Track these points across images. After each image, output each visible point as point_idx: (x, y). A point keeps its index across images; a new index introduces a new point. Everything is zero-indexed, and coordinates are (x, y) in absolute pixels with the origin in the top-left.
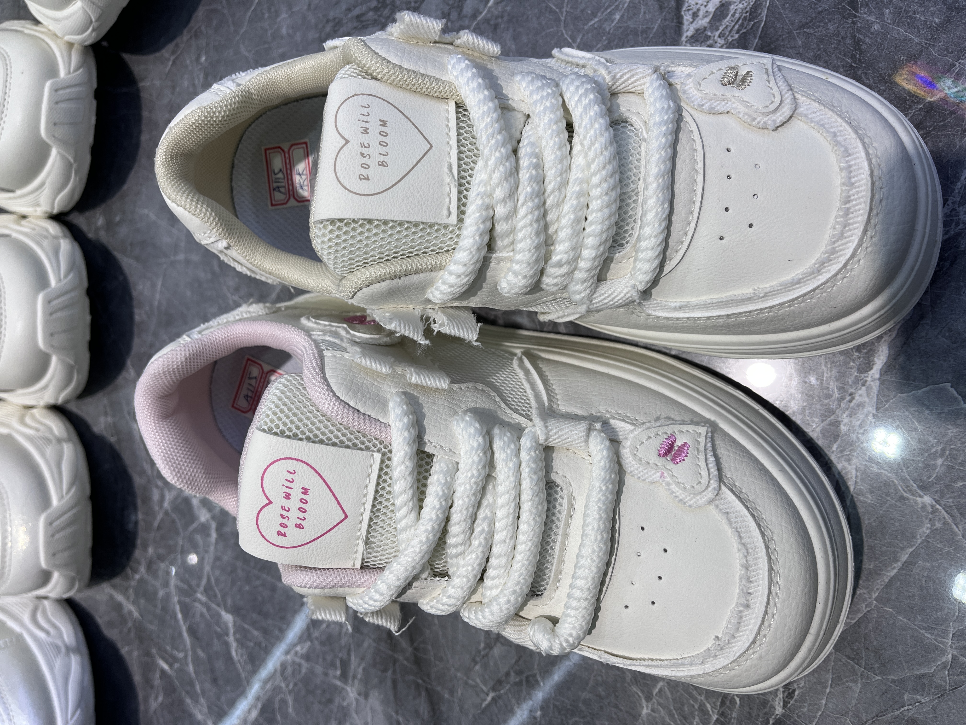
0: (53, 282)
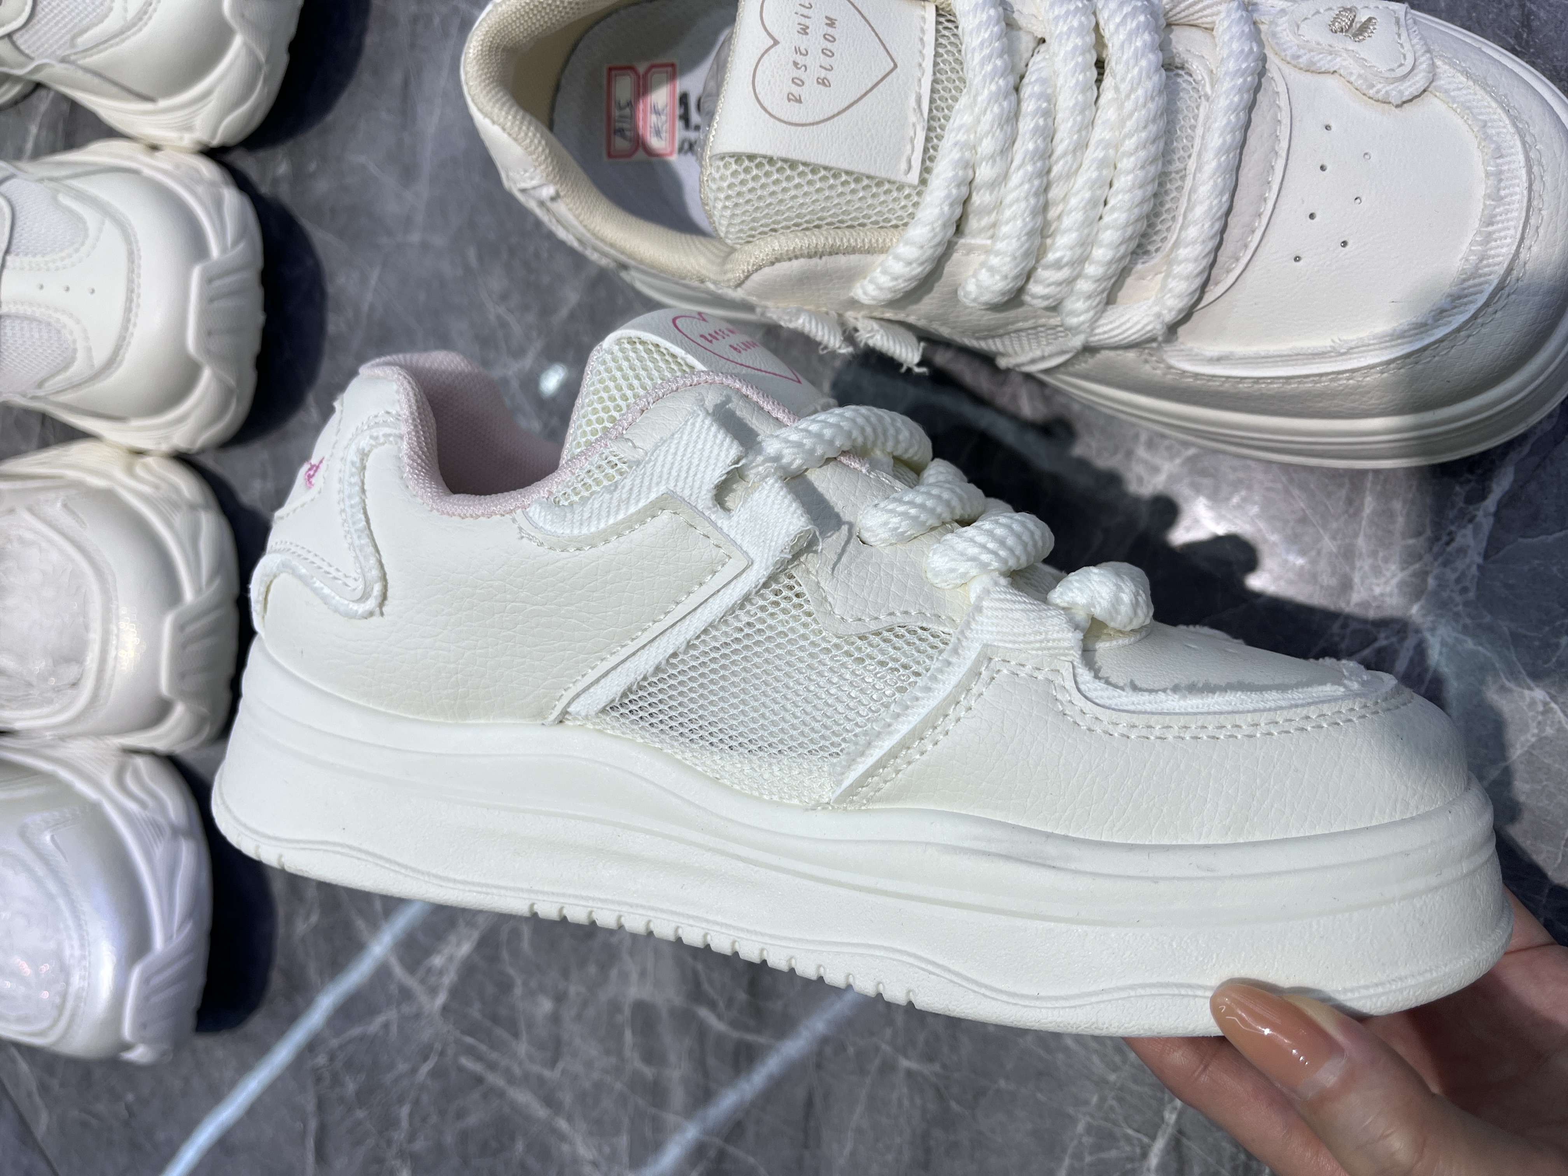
0: (215, 251)
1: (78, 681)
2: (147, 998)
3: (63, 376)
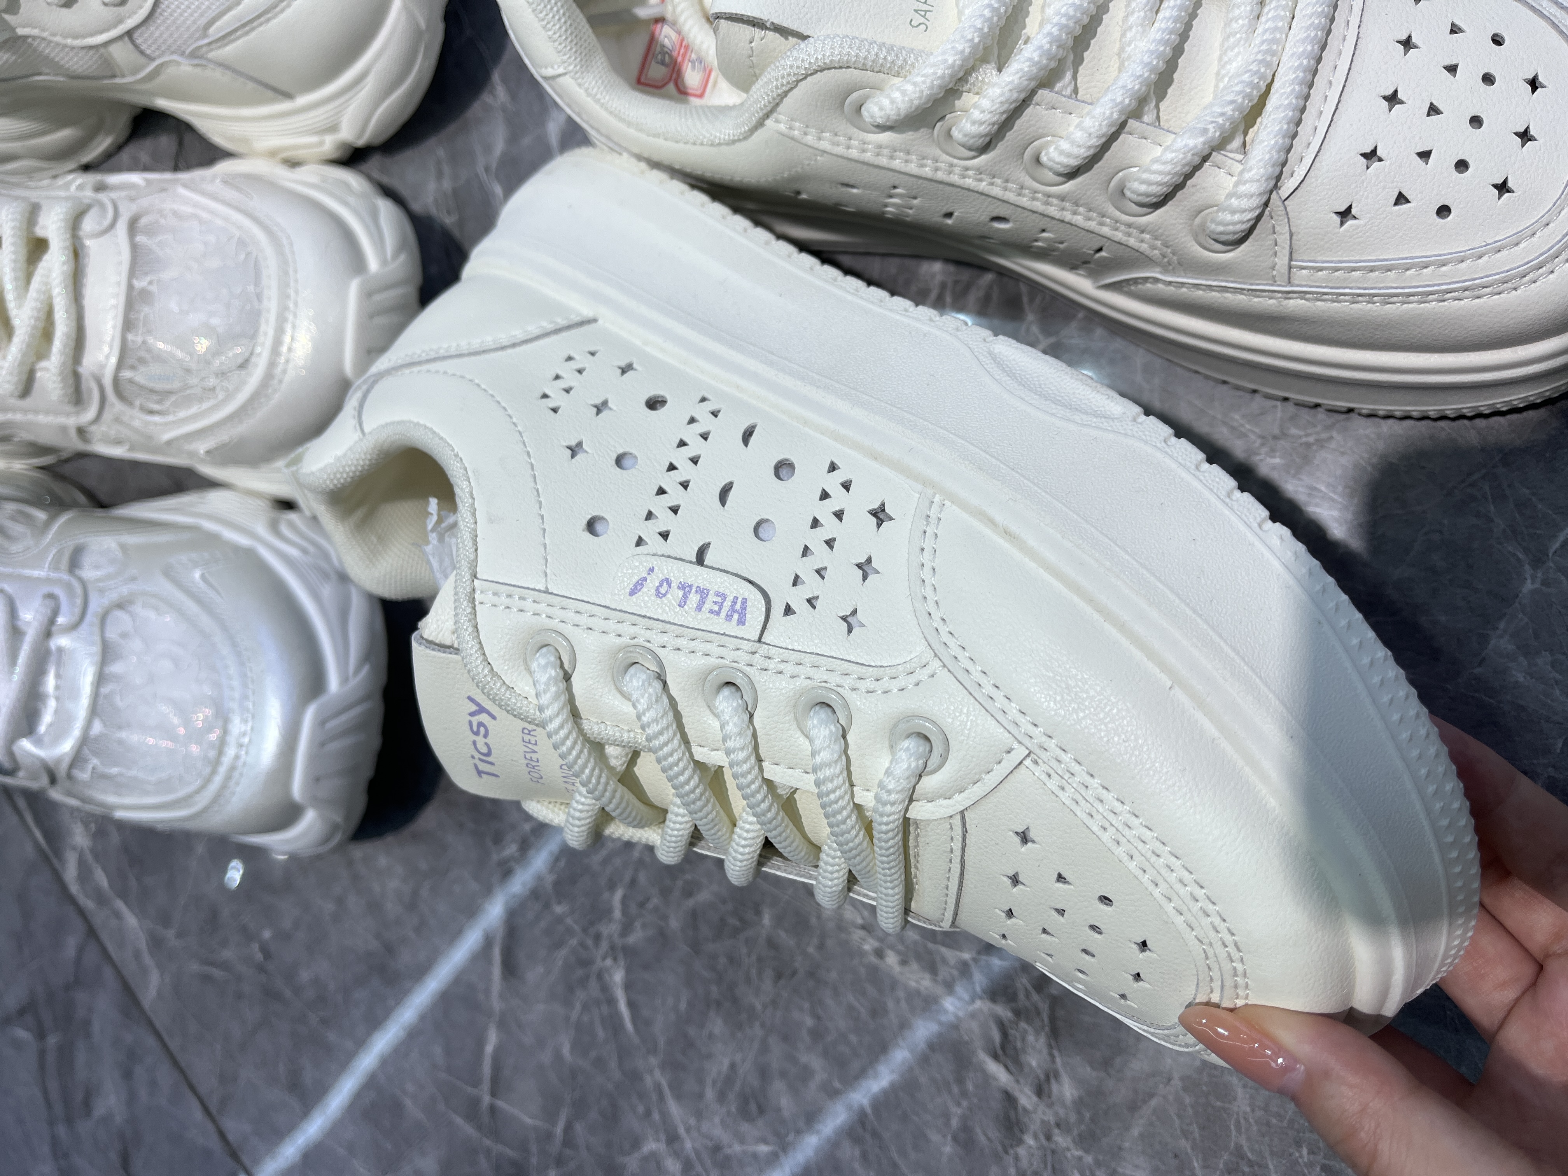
1: (247, 361)
2: (322, 744)
3: (233, 13)
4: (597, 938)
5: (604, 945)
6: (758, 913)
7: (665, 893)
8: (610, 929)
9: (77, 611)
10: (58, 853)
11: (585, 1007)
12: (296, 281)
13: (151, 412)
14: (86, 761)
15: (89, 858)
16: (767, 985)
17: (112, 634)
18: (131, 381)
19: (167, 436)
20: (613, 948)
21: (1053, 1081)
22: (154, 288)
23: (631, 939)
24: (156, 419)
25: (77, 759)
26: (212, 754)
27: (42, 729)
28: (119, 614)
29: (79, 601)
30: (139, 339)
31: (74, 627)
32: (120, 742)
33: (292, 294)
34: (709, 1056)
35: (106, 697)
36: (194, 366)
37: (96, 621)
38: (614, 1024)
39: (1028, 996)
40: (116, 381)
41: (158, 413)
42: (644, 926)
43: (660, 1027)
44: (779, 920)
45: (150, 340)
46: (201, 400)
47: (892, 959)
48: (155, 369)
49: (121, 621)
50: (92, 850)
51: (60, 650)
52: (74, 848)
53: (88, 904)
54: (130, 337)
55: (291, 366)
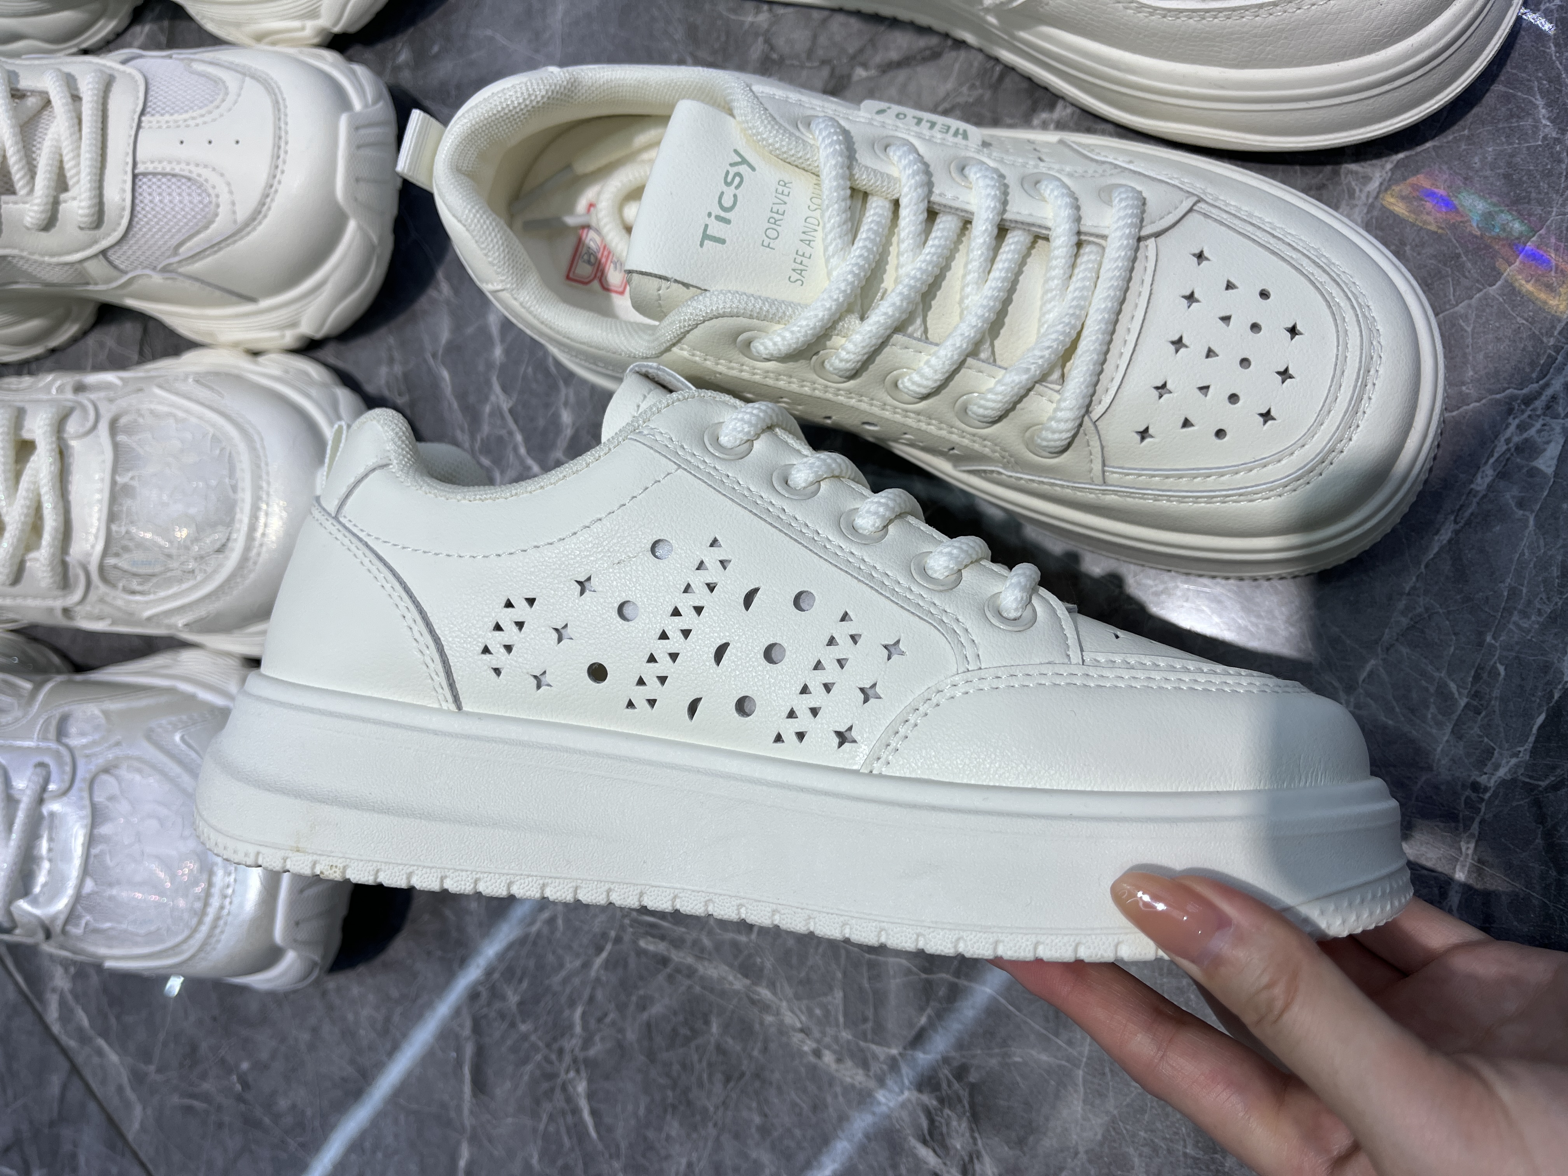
0: (357, 106)
1: (224, 545)
2: (301, 891)
3: (202, 236)
4: (561, 1052)
5: (567, 1059)
6: (707, 1022)
7: (621, 1008)
8: (571, 1044)
9: (67, 778)
10: (40, 997)
11: (551, 1118)
12: (268, 473)
13: (133, 592)
14: (79, 917)
15: (69, 998)
16: (718, 1088)
17: (99, 798)
18: (115, 567)
19: (147, 613)
20: (575, 1061)
21: (975, 1161)
22: (135, 483)
23: (592, 1052)
24: (138, 598)
25: (72, 916)
26: (198, 905)
27: (37, 890)
28: (105, 777)
29: (68, 769)
30: (123, 530)
31: (64, 793)
32: (111, 898)
33: (264, 485)
34: (668, 1157)
35: (95, 856)
36: (174, 551)
37: (85, 786)
38: (578, 1132)
39: (950, 1085)
40: (101, 568)
41: (141, 593)
42: (603, 1039)
43: (622, 1133)
44: (726, 1028)
45: (133, 530)
46: (181, 581)
47: (828, 1057)
48: (138, 555)
49: (108, 785)
50: (72, 992)
51: (52, 815)
52: (54, 990)
53: (72, 1044)
54: (114, 527)
55: (264, 549)
